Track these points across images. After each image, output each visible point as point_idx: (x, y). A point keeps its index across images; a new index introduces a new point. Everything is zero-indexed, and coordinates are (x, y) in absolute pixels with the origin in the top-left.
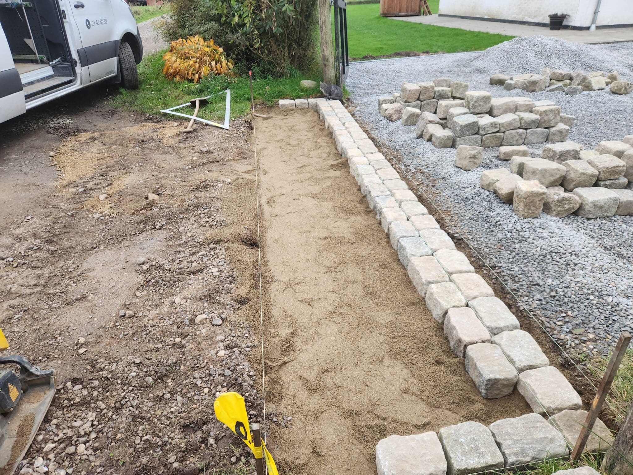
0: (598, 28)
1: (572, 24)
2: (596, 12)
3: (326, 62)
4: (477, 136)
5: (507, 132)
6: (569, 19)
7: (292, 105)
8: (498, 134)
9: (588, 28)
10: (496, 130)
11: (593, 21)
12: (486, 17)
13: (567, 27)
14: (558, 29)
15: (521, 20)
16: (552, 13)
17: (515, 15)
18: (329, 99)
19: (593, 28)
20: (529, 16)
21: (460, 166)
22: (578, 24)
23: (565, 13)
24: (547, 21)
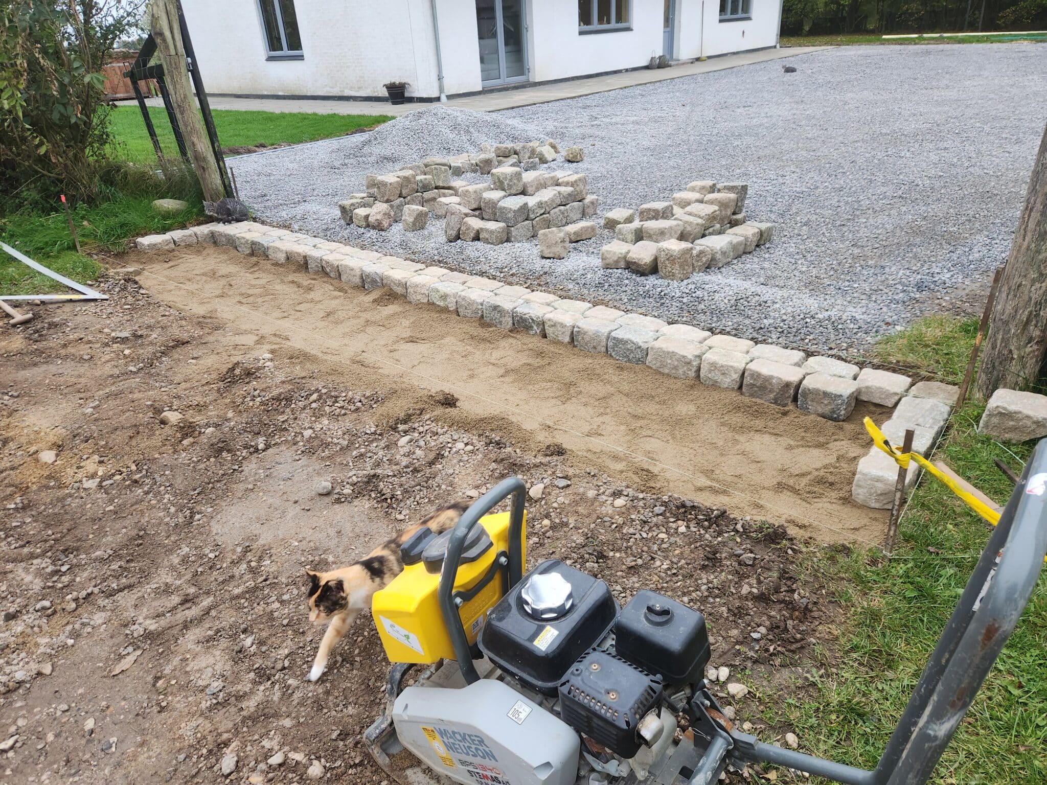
0: (449, 97)
1: (416, 94)
2: (440, 78)
3: (203, 164)
4: (527, 222)
5: (552, 212)
6: (410, 89)
7: (167, 242)
8: (545, 216)
9: (438, 99)
10: (542, 211)
11: (441, 90)
12: (280, 93)
13: (411, 100)
14: (402, 103)
15: (340, 94)
16: (388, 82)
17: (329, 89)
18: (230, 222)
19: (443, 98)
20: (351, 88)
21: (551, 255)
22: (425, 95)
23: (403, 81)
24: (384, 93)
